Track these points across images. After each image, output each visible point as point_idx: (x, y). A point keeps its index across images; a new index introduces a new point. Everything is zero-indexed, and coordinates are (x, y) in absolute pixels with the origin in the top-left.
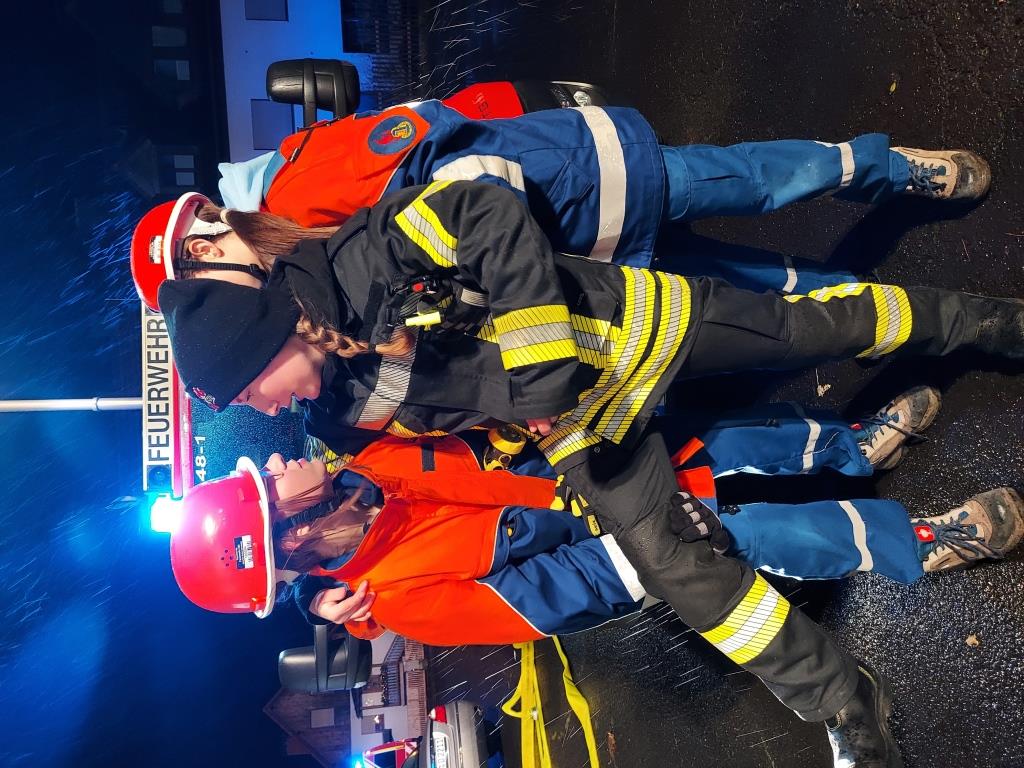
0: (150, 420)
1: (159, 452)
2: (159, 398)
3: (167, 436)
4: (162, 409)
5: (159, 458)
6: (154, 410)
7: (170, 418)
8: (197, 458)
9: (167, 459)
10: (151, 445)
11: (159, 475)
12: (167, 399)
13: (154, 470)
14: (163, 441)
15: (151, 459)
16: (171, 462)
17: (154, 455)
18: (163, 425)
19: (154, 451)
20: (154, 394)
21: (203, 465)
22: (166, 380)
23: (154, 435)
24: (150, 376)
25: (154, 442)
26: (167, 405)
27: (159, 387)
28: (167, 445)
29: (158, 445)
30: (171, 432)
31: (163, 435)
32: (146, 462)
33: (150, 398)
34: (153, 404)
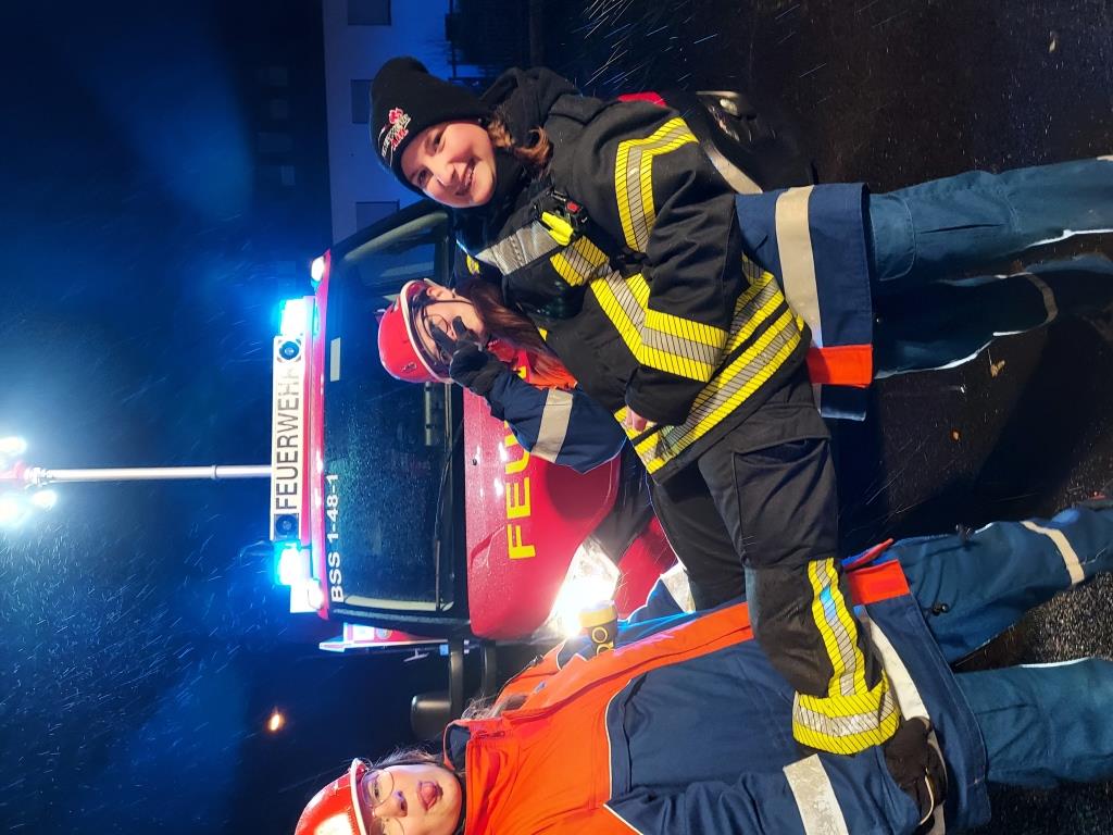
0: (279, 466)
1: (286, 501)
2: (288, 445)
3: (296, 485)
4: (291, 457)
5: (286, 507)
6: (283, 458)
7: (299, 465)
8: (329, 497)
9: (295, 507)
10: (279, 493)
11: (287, 526)
12: (296, 446)
13: (281, 519)
14: (291, 489)
15: (278, 507)
16: (299, 510)
17: (282, 504)
18: (291, 473)
19: (282, 499)
20: (283, 442)
21: (335, 505)
22: (295, 427)
23: (282, 483)
24: (281, 423)
25: (282, 490)
26: (296, 453)
27: (288, 434)
28: (295, 493)
29: (286, 493)
30: (299, 480)
31: (291, 484)
32: (274, 511)
33: (279, 446)
34: (283, 451)
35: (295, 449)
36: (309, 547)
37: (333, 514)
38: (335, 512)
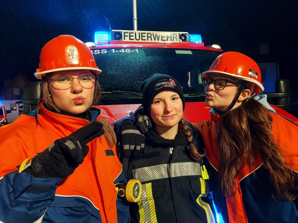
0: (139, 33)
1: (127, 36)
2: (148, 37)
3: (133, 39)
4: (144, 38)
5: (125, 36)
6: (143, 35)
7: (140, 41)
8: (129, 50)
9: (125, 39)
10: (130, 33)
11: (117, 36)
12: (148, 40)
13: (120, 34)
14: (131, 38)
15: (124, 33)
16: (123, 40)
17: (126, 34)
18: (138, 38)
19: (128, 34)
20: (149, 35)
21: (126, 52)
22: (155, 40)
23: (134, 35)
24: (156, 34)
25: (131, 34)
26: (145, 40)
27: (152, 37)
28: (130, 39)
29: (130, 36)
30: (135, 41)
31: (134, 38)
32: (123, 31)
33: (148, 34)
34: (146, 35)
35: (147, 40)
36: (109, 43)
37: (123, 51)
38: (123, 52)
